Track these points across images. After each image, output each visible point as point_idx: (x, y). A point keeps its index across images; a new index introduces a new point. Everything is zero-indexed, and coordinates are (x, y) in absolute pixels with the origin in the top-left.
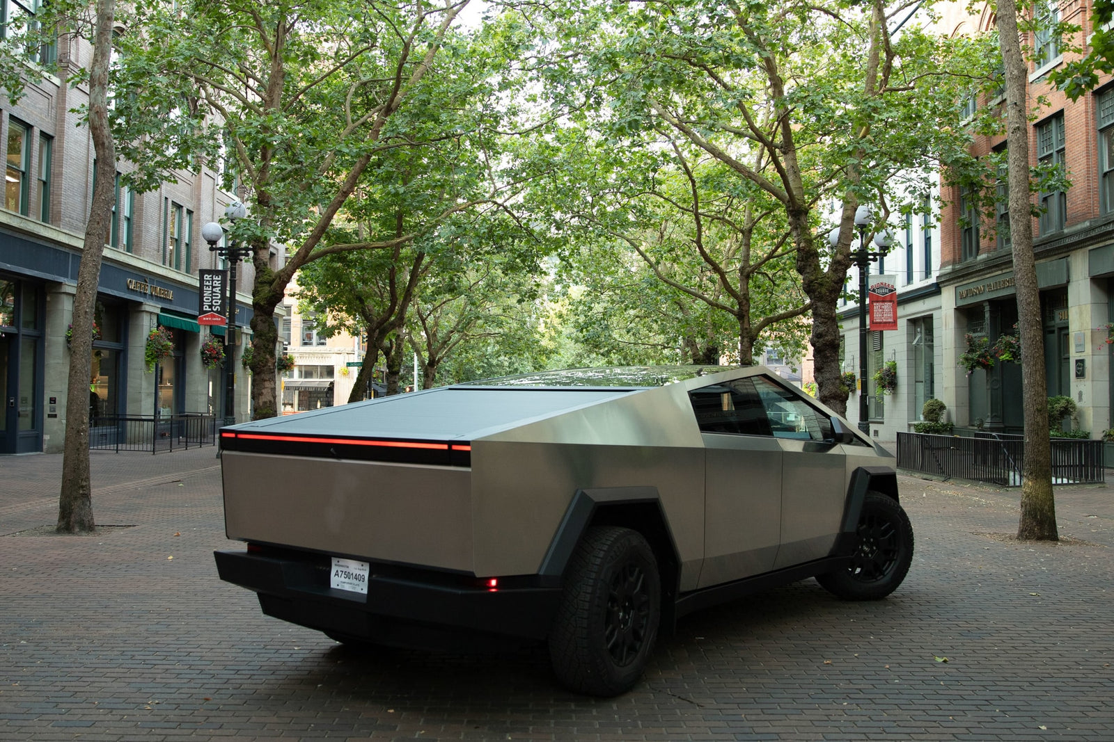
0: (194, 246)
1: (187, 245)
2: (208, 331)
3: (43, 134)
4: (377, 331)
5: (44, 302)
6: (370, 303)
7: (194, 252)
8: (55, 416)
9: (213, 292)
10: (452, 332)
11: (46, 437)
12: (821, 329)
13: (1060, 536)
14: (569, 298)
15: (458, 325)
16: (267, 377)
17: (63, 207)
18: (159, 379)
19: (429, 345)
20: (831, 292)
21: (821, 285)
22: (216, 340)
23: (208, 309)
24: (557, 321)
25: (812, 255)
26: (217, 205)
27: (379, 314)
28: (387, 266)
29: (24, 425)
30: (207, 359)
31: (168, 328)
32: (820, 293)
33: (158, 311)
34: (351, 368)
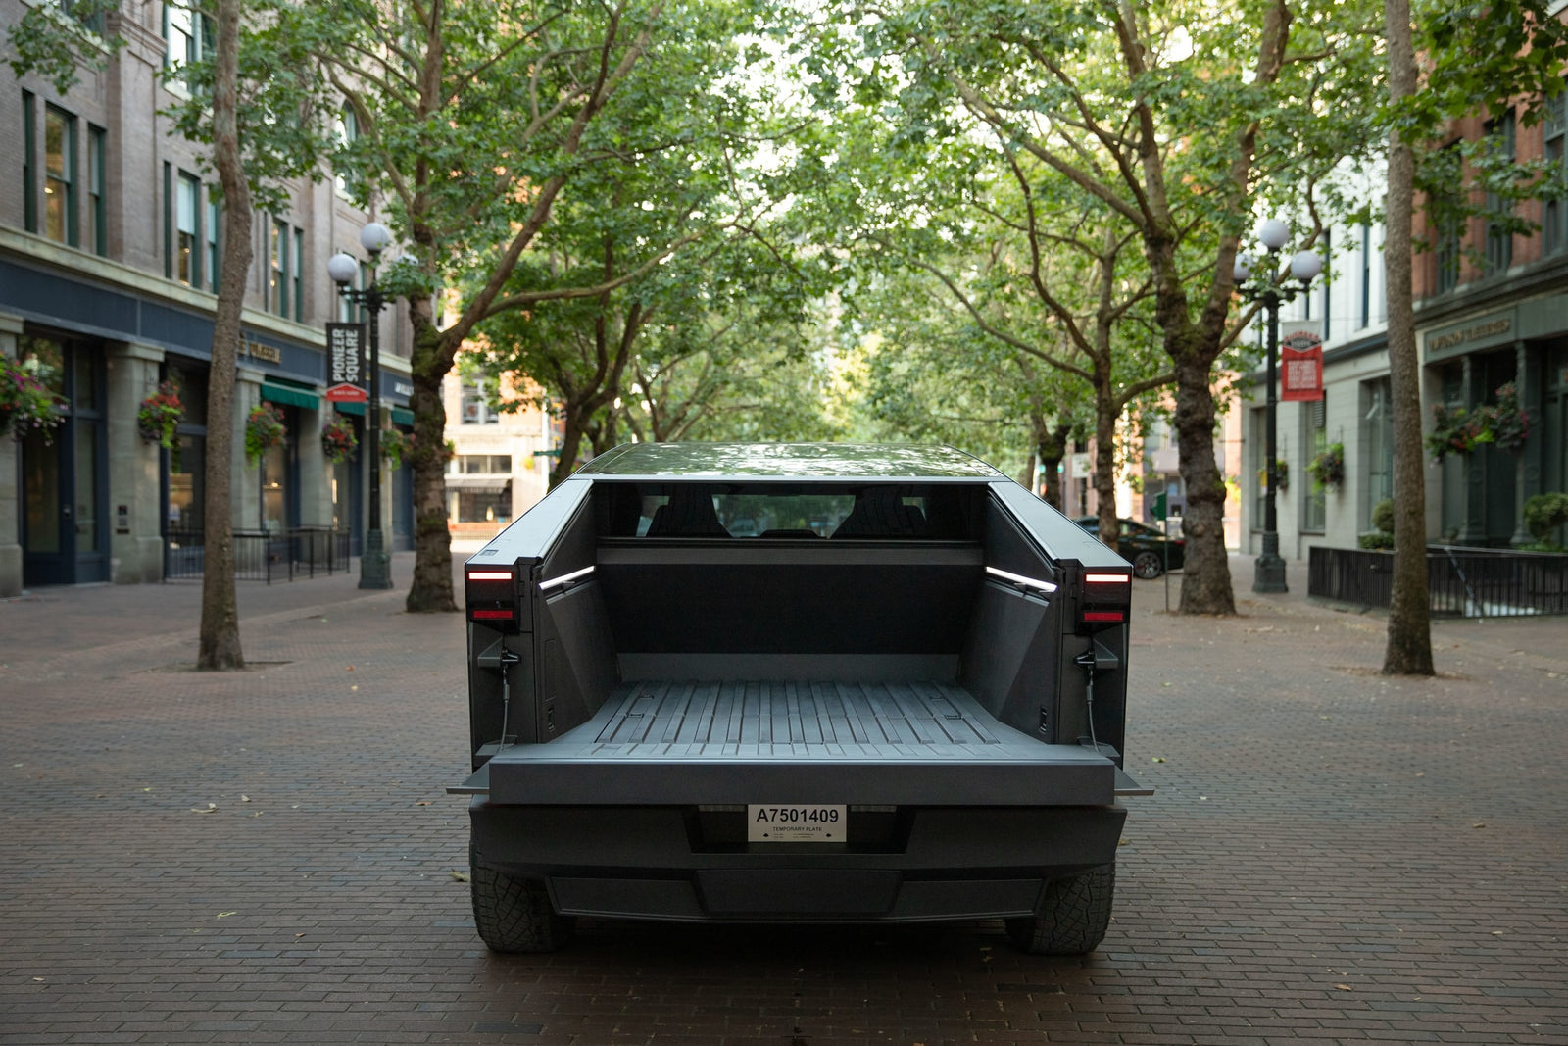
0: (306, 282)
1: (296, 280)
2: (330, 407)
3: (92, 127)
4: (580, 408)
5: (104, 371)
6: (569, 367)
7: (306, 291)
8: (126, 532)
9: (346, 355)
10: (688, 404)
11: (115, 562)
12: (1189, 404)
13: (1437, 668)
14: (863, 352)
15: (696, 393)
16: (433, 476)
17: (125, 232)
18: (264, 479)
19: (655, 423)
20: (1202, 352)
21: (1189, 342)
22: (343, 420)
23: (340, 379)
24: (844, 386)
25: (1177, 301)
26: (338, 219)
27: (580, 381)
28: (592, 314)
29: (84, 544)
30: (330, 447)
31: (275, 405)
32: (1187, 354)
33: (260, 380)
34: (538, 458)
